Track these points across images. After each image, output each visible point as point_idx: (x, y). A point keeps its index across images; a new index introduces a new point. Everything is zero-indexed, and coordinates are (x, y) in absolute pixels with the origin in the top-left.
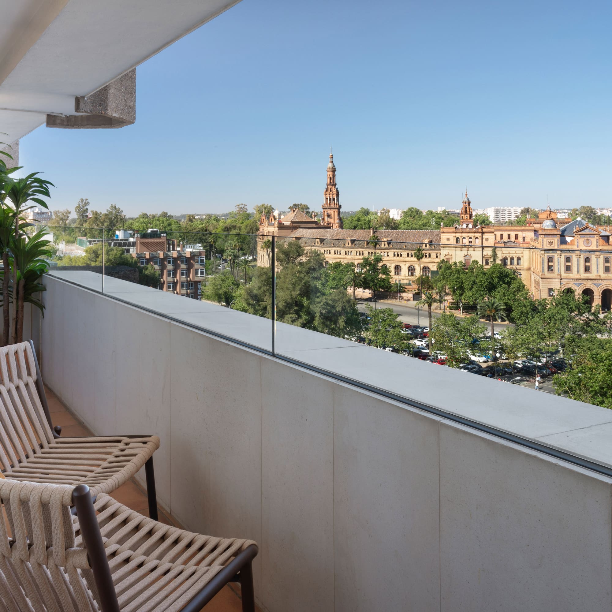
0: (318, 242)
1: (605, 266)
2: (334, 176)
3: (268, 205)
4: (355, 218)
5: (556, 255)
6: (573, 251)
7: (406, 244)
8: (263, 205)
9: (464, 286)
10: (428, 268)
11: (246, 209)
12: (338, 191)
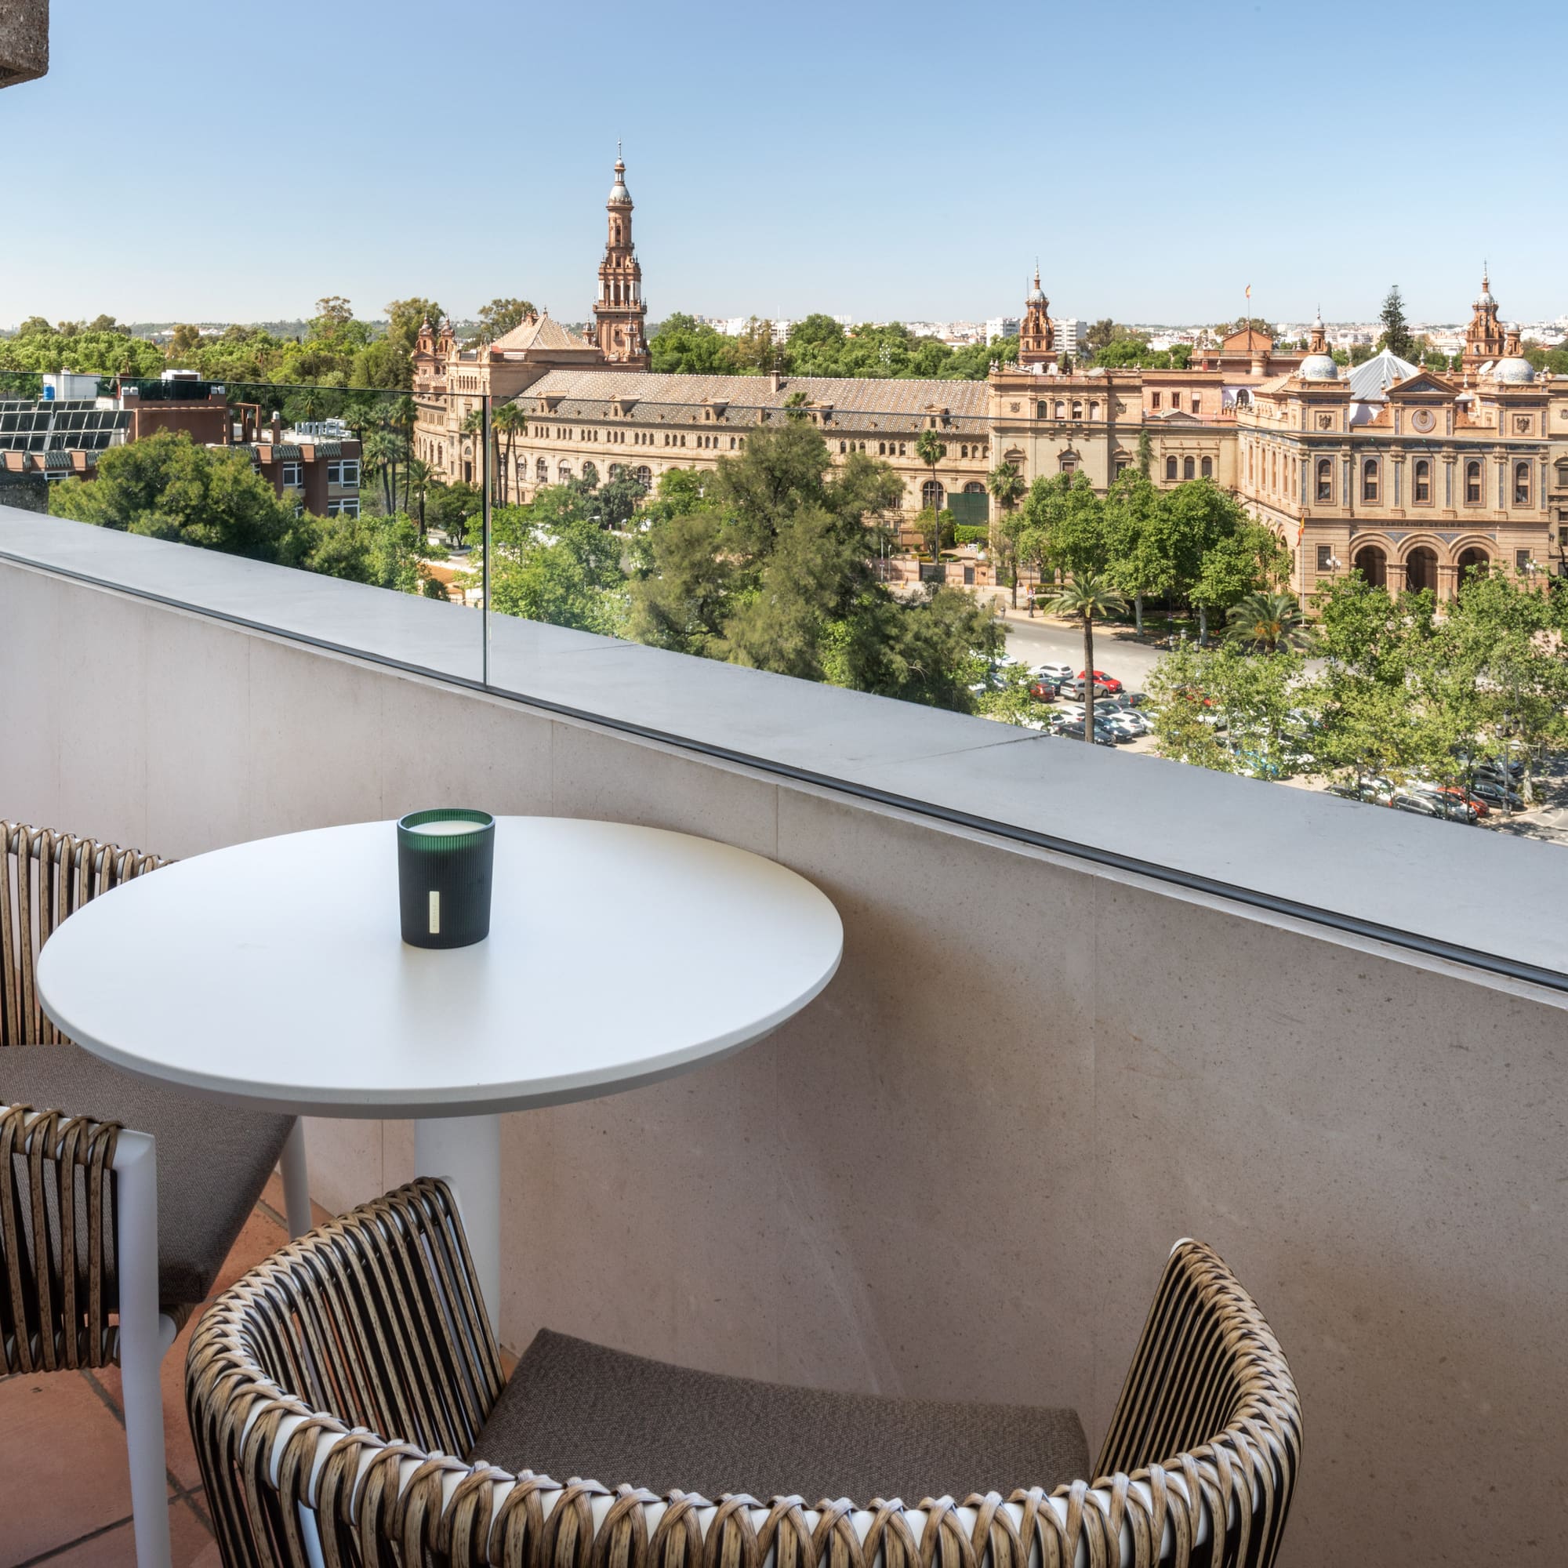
0: (616, 411)
1: (1470, 486)
2: (627, 222)
3: (426, 301)
4: (671, 343)
5: (1339, 455)
6: (1382, 443)
7: (875, 418)
8: (415, 301)
9: (1106, 543)
10: (940, 486)
11: (349, 311)
12: (637, 265)
